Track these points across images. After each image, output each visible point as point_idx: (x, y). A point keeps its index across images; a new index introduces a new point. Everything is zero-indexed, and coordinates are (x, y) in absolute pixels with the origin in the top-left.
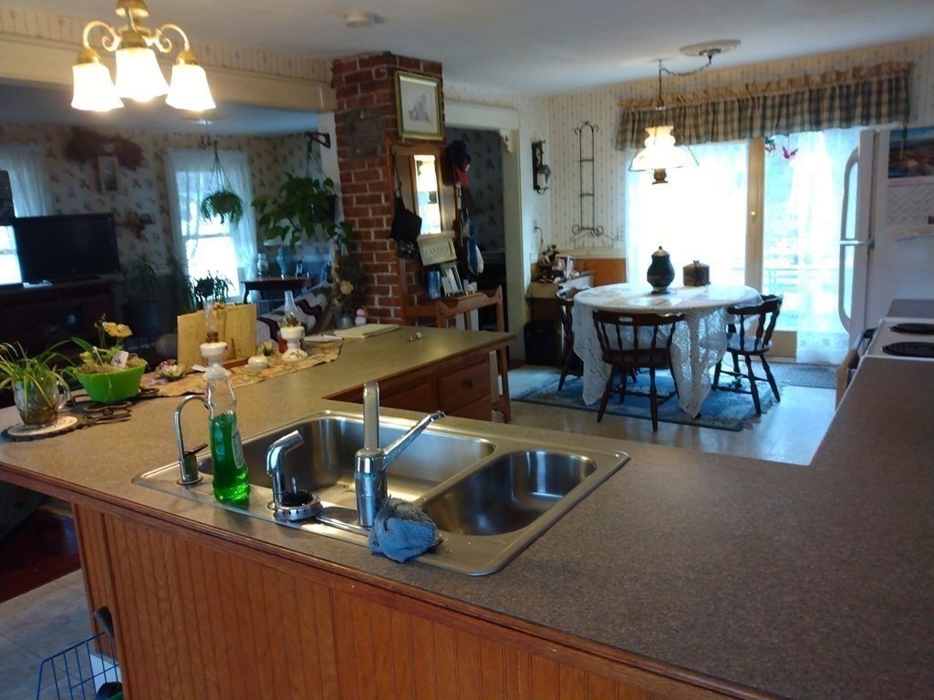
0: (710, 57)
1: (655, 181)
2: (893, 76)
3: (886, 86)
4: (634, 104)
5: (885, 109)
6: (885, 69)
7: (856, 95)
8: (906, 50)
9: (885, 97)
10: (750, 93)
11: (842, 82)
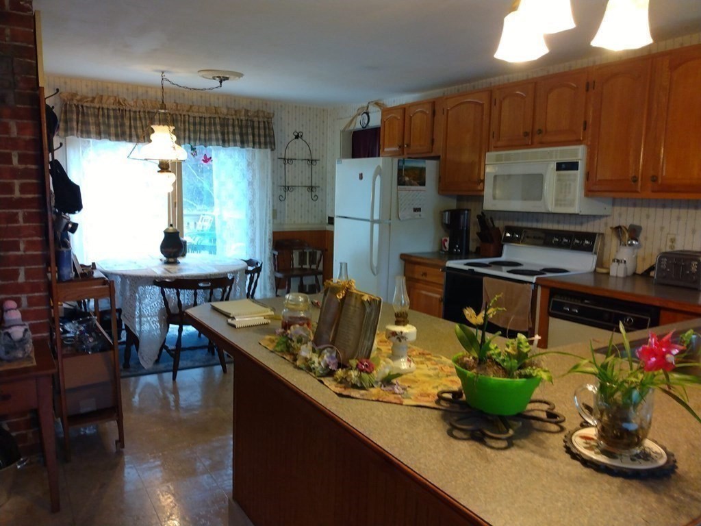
0: (221, 82)
1: (159, 169)
2: (266, 120)
3: (262, 125)
4: (78, 97)
5: (262, 140)
6: (261, 114)
7: (247, 127)
8: (266, 104)
9: (262, 132)
10: (179, 110)
11: (238, 117)
